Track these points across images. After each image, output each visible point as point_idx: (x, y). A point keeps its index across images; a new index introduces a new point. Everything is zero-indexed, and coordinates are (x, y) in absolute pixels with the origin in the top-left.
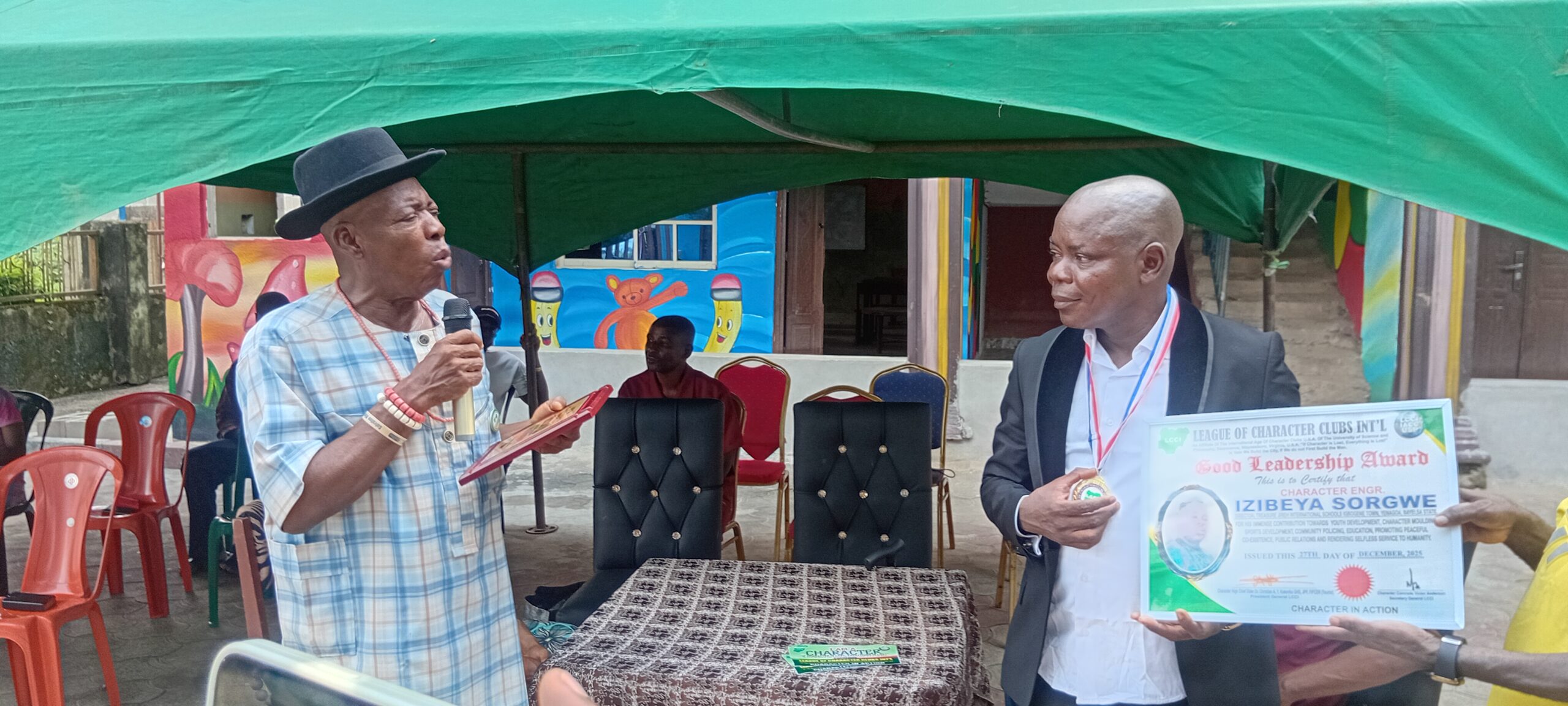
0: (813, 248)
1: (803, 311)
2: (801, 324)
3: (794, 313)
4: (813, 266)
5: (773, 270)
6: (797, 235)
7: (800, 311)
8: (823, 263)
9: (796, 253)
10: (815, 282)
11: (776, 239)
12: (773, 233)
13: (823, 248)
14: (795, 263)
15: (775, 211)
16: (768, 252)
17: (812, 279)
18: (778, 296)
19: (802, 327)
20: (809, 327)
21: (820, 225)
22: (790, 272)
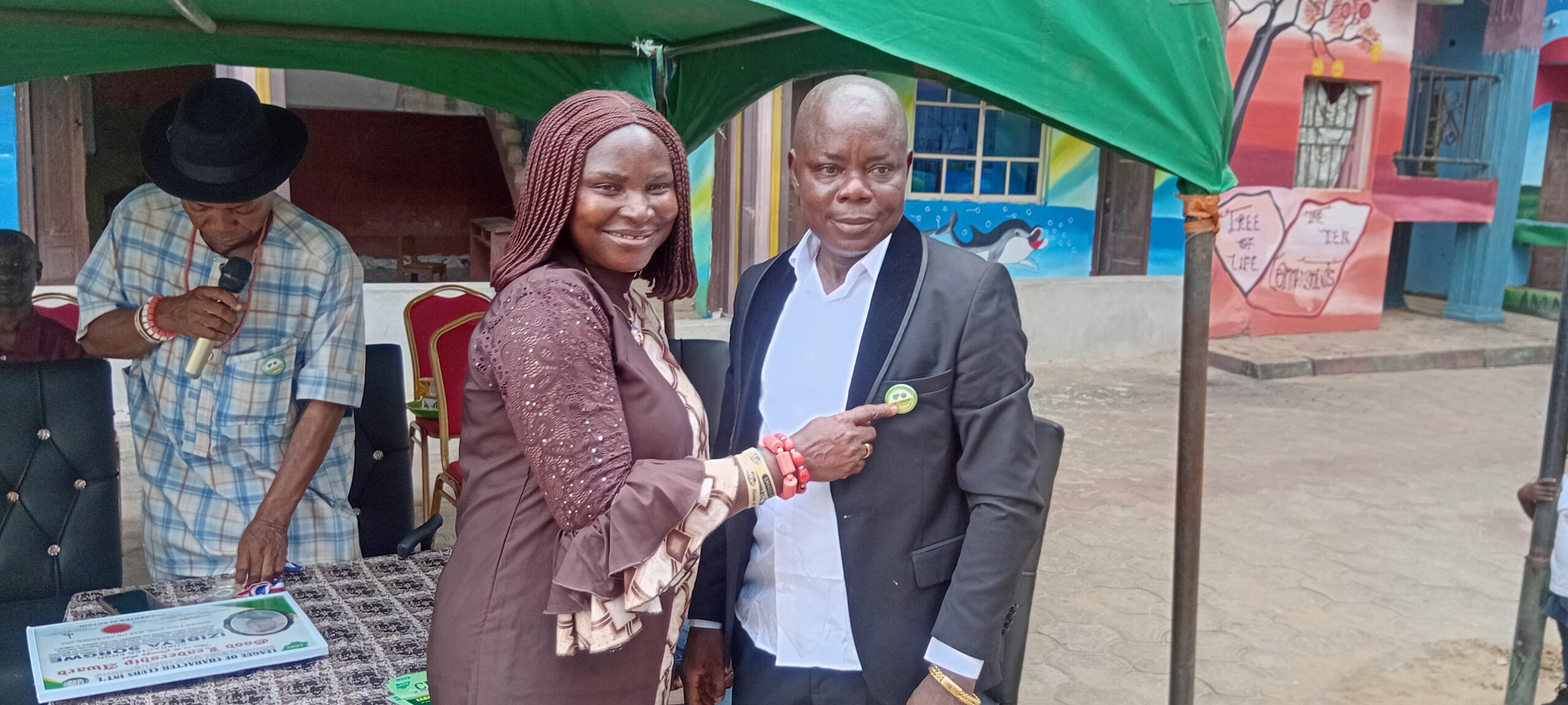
0: (69, 151)
1: (61, 230)
2: (58, 247)
3: (48, 233)
4: (70, 173)
5: (15, 179)
6: (46, 135)
7: (56, 231)
8: (83, 169)
9: (46, 157)
10: (74, 195)
11: (18, 139)
12: (12, 129)
13: (83, 150)
14: (46, 169)
15: (13, 102)
16: (7, 155)
17: (69, 191)
18: (24, 212)
19: (62, 251)
20: (69, 250)
21: (77, 121)
22: (39, 182)
